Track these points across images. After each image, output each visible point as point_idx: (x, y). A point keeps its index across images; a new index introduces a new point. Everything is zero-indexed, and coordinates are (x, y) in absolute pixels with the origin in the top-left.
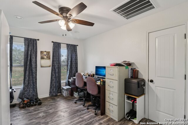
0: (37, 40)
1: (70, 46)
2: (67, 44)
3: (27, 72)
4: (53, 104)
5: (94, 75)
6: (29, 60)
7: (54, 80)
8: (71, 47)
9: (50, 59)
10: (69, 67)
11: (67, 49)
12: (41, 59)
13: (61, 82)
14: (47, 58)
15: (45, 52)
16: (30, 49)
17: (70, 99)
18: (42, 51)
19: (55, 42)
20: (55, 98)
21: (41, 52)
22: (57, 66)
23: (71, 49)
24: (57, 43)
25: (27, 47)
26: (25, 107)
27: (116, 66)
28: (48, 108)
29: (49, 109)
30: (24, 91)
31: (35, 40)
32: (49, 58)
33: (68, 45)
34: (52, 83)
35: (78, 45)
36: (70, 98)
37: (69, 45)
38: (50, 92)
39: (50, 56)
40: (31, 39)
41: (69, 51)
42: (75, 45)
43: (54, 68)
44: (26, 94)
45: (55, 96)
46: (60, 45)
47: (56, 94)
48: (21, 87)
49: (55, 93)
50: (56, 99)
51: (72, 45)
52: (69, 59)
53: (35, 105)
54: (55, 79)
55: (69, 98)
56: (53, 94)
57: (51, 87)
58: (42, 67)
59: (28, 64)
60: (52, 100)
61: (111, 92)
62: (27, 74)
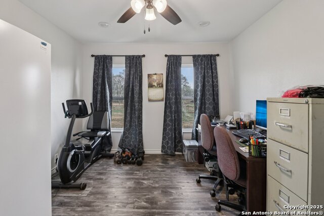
0: (142, 56)
1: (199, 59)
2: (194, 56)
3: (129, 108)
4: (159, 169)
5: (251, 123)
6: (130, 90)
7: (169, 125)
8: (202, 60)
9: (162, 86)
10: (198, 102)
11: (195, 65)
12: (149, 87)
13: (183, 131)
14: (158, 85)
15: (155, 75)
16: (132, 72)
17: (192, 170)
18: (151, 75)
19: (170, 56)
20: (168, 160)
21: (149, 76)
22: (173, 100)
23: (201, 65)
24: (173, 56)
25: (128, 69)
26: (120, 163)
27: (306, 96)
28: (147, 175)
29: (146, 177)
30: (125, 138)
31: (139, 56)
32: (160, 85)
33: (196, 58)
34: (166, 130)
35: (218, 55)
36: (193, 168)
37: (199, 56)
38: (163, 147)
39: (162, 82)
40: (133, 56)
41: (198, 68)
42: (211, 56)
43: (169, 103)
44: (127, 143)
45: (171, 155)
46: (181, 59)
47: (172, 152)
48: (122, 130)
49: (170, 149)
50: (168, 162)
51: (204, 56)
52: (198, 85)
53: (133, 163)
54: (171, 124)
55: (193, 166)
56: (167, 151)
57: (164, 138)
58: (150, 100)
59: (130, 95)
60: (162, 163)
61: (283, 190)
62: (129, 111)
